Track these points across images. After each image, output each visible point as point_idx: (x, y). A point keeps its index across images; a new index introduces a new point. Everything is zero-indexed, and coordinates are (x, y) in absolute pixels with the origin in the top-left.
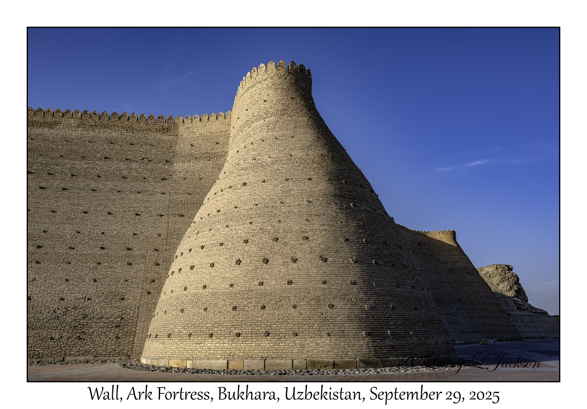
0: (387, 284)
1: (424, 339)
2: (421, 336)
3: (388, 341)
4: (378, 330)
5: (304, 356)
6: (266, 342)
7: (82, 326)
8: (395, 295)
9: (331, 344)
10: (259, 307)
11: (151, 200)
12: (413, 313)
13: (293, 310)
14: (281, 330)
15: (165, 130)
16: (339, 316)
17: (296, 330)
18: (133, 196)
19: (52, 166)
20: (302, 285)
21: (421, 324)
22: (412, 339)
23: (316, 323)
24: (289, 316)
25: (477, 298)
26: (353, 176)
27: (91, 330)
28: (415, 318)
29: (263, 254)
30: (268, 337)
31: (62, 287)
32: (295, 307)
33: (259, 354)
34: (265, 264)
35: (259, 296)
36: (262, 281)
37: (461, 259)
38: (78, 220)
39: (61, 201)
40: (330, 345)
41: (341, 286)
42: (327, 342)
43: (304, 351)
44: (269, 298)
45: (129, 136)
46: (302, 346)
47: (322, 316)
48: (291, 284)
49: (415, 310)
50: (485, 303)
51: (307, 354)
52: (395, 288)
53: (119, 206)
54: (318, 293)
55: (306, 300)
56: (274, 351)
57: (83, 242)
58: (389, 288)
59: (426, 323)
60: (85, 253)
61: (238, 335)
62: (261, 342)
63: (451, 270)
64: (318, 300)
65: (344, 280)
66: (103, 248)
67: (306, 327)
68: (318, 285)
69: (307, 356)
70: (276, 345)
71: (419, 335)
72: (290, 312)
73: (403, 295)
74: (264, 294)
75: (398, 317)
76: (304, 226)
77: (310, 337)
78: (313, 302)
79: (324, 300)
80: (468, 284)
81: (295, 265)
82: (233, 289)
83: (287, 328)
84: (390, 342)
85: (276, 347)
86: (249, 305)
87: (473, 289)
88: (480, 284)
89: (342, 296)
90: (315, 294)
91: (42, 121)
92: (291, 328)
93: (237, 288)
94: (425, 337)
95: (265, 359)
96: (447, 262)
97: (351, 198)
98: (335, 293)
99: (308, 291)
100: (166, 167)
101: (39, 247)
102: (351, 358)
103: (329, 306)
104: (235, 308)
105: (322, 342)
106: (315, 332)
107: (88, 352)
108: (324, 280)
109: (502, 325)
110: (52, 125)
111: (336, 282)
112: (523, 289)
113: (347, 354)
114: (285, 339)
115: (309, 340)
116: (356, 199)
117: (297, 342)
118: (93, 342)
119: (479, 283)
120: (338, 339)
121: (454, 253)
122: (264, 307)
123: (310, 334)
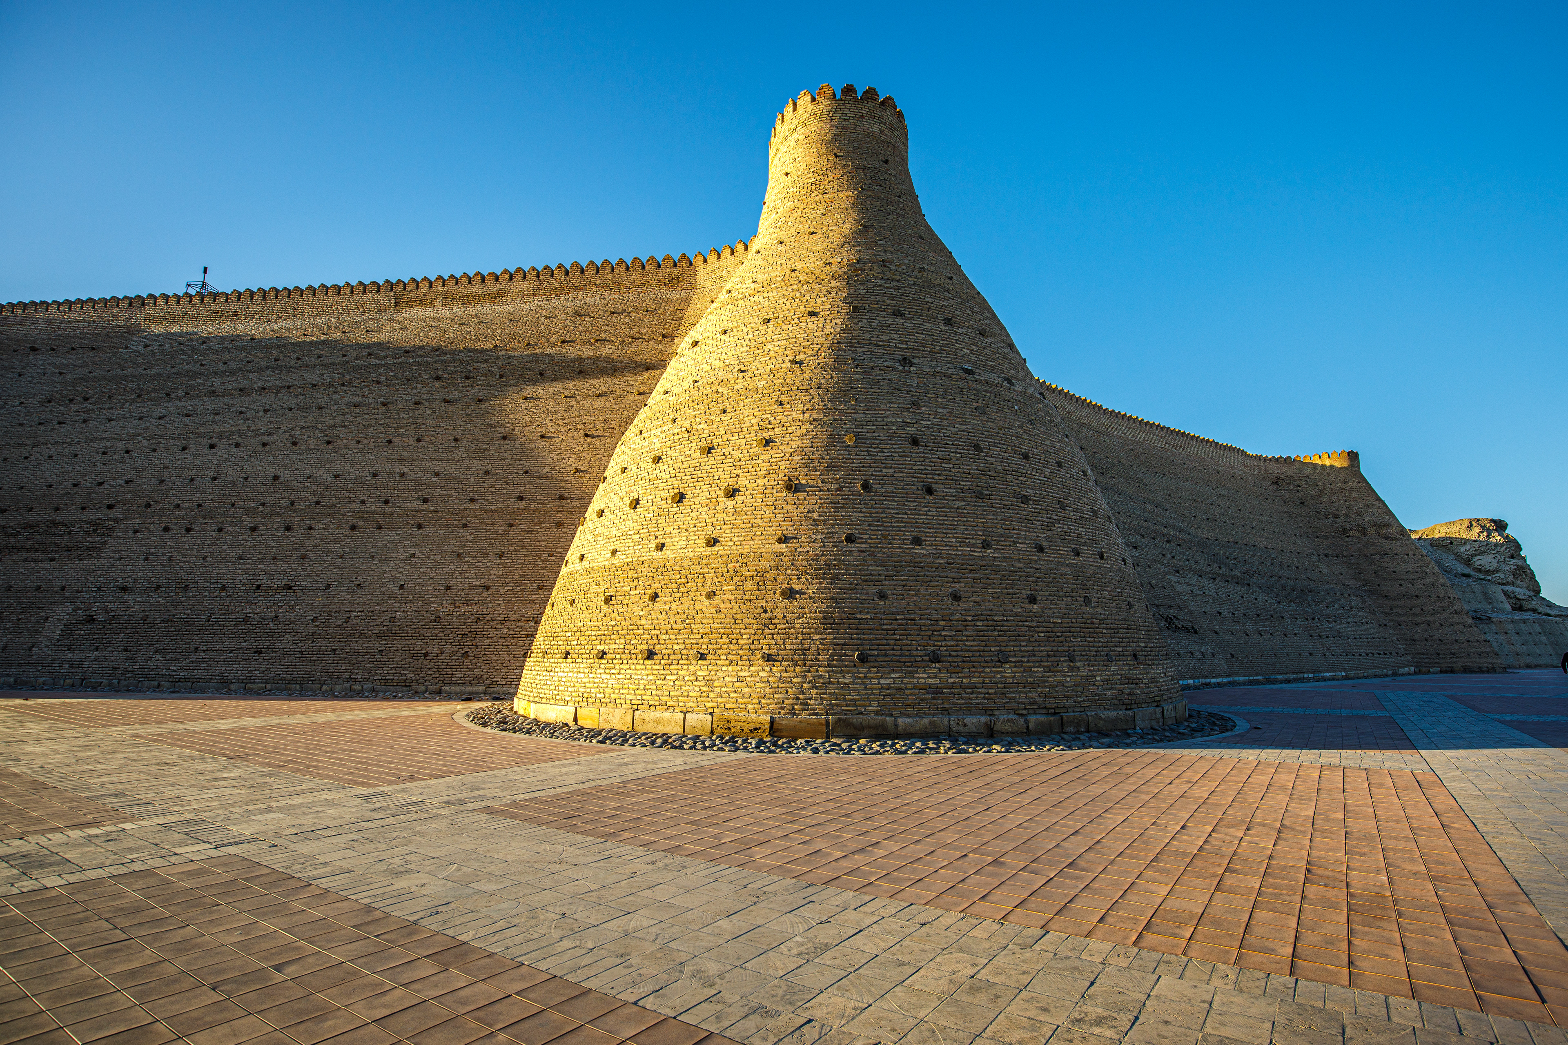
0: (954, 540)
1: (1040, 672)
2: (1031, 664)
3: (925, 676)
4: (901, 650)
5: (708, 705)
6: (643, 672)
7: (473, 634)
8: (970, 568)
9: (770, 679)
10: (647, 596)
11: (617, 407)
12: (1020, 610)
13: (706, 603)
14: (675, 647)
15: (675, 281)
16: (801, 616)
17: (704, 647)
18: (586, 403)
19: (476, 365)
20: (734, 547)
21: (1042, 635)
22: (1001, 672)
23: (748, 631)
24: (696, 616)
25: (1401, 585)
26: (930, 300)
27: (487, 641)
28: (1026, 621)
29: (676, 483)
30: (647, 662)
31: (452, 567)
32: (710, 595)
33: (628, 697)
34: (675, 505)
35: (651, 574)
36: (663, 541)
37: (1369, 507)
38: (492, 452)
39: (472, 420)
40: (768, 681)
41: (821, 547)
42: (762, 674)
43: (711, 695)
44: (666, 578)
45: (612, 298)
46: (709, 683)
47: (763, 615)
48: (713, 545)
49: (1030, 602)
50: (1417, 596)
51: (717, 702)
52: (975, 551)
53: (560, 422)
54: (764, 564)
55: (736, 579)
56: (654, 692)
57: (493, 490)
58: (957, 550)
59: (1059, 634)
60: (493, 507)
61: (602, 655)
62: (634, 672)
63: (1344, 530)
64: (762, 579)
65: (832, 533)
66: (521, 498)
67: (725, 640)
68: (767, 546)
69: (715, 705)
70: (660, 679)
71: (1028, 661)
72: (698, 606)
73: (997, 566)
74: (662, 569)
75: (970, 618)
76: (769, 416)
77: (728, 662)
78: (749, 585)
79: (775, 580)
80: (1381, 558)
81: (730, 503)
82: (615, 561)
83: (687, 641)
84: (929, 677)
85: (658, 682)
86: (632, 593)
87: (1392, 568)
88: (1411, 556)
89: (821, 569)
90: (757, 565)
91: (480, 291)
92: (694, 641)
93: (621, 558)
94: (1044, 667)
95: (635, 707)
96: (1336, 516)
97: (906, 348)
98: (805, 563)
99: (745, 561)
100: (660, 347)
101: (425, 501)
102: (813, 714)
103: (783, 593)
104: (608, 600)
105: (752, 676)
106: (740, 652)
107: (478, 679)
108: (782, 534)
109: (1456, 641)
110: (495, 297)
111: (810, 537)
112: (1530, 569)
113: (807, 704)
114: (679, 667)
115: (724, 668)
116: (919, 350)
117: (699, 673)
118: (488, 662)
119: (1407, 555)
120: (788, 668)
121: (1353, 495)
122: (655, 597)
123: (730, 657)
